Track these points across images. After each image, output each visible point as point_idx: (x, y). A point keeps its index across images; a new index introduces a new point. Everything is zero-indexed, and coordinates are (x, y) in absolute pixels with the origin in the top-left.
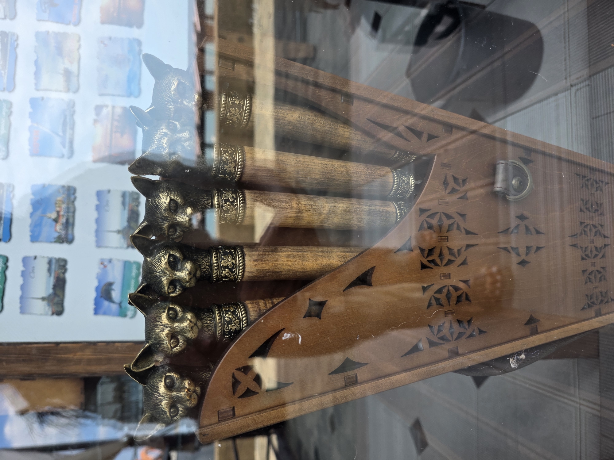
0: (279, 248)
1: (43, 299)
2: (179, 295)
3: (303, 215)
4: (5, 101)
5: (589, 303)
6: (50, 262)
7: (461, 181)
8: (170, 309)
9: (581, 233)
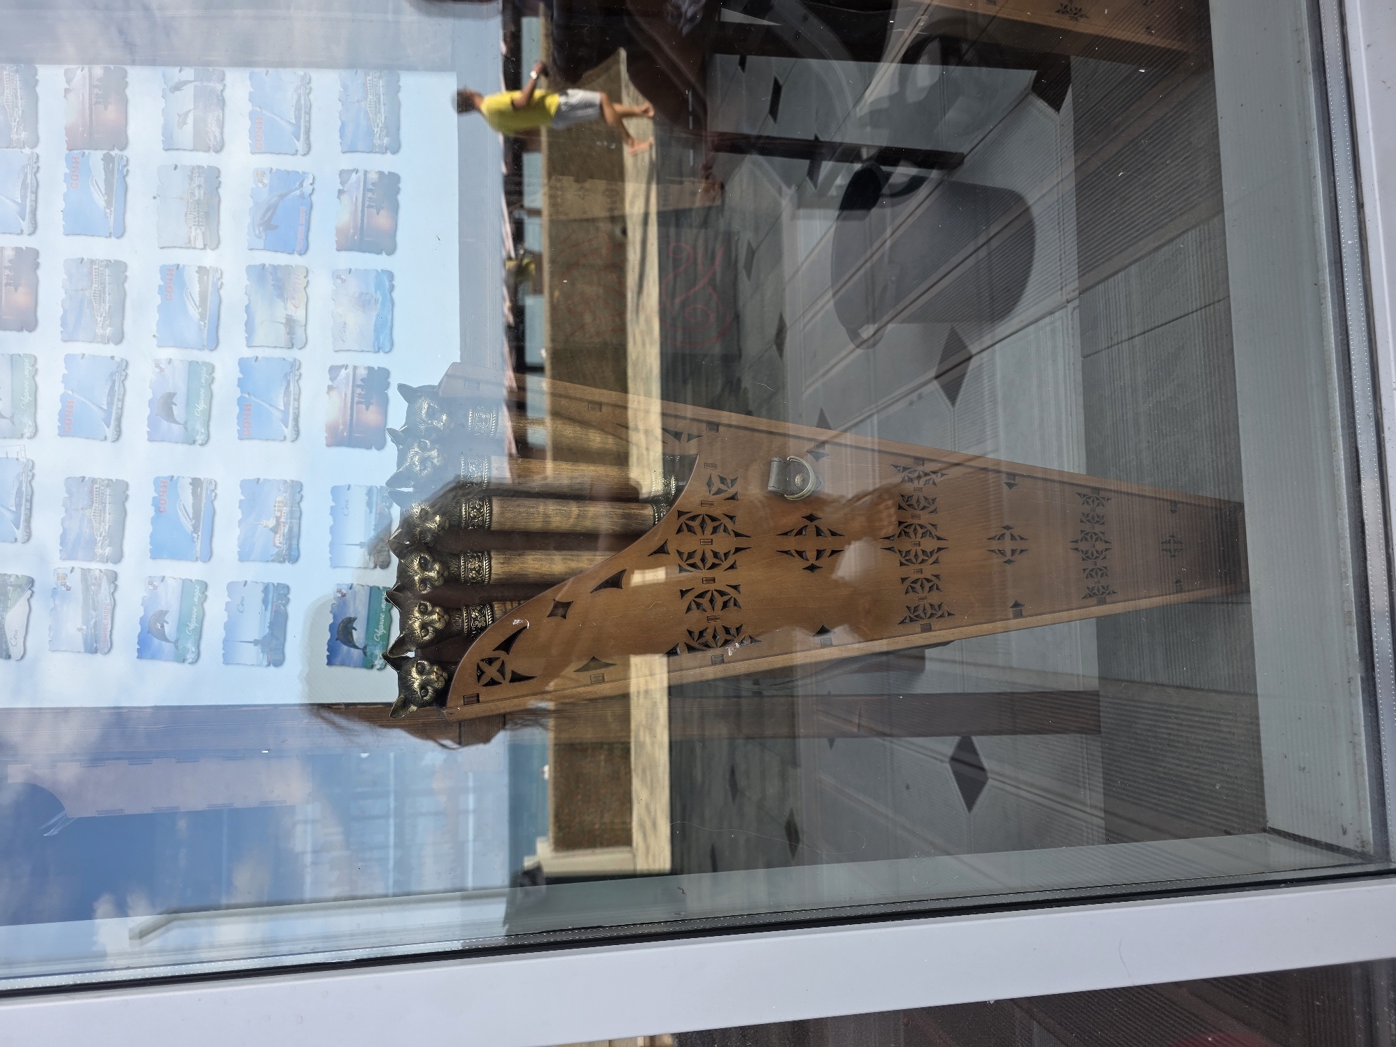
0: (528, 552)
1: (256, 642)
2: (429, 593)
3: (551, 519)
4: (205, 363)
5: (912, 616)
6: (266, 589)
7: (729, 481)
8: (421, 605)
9: (900, 533)
